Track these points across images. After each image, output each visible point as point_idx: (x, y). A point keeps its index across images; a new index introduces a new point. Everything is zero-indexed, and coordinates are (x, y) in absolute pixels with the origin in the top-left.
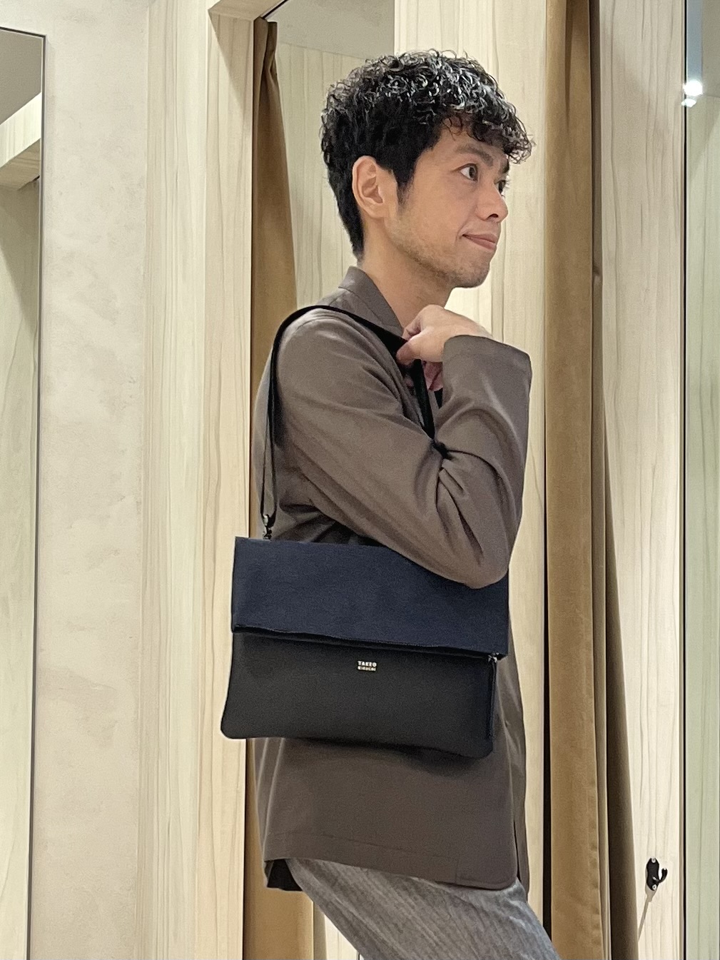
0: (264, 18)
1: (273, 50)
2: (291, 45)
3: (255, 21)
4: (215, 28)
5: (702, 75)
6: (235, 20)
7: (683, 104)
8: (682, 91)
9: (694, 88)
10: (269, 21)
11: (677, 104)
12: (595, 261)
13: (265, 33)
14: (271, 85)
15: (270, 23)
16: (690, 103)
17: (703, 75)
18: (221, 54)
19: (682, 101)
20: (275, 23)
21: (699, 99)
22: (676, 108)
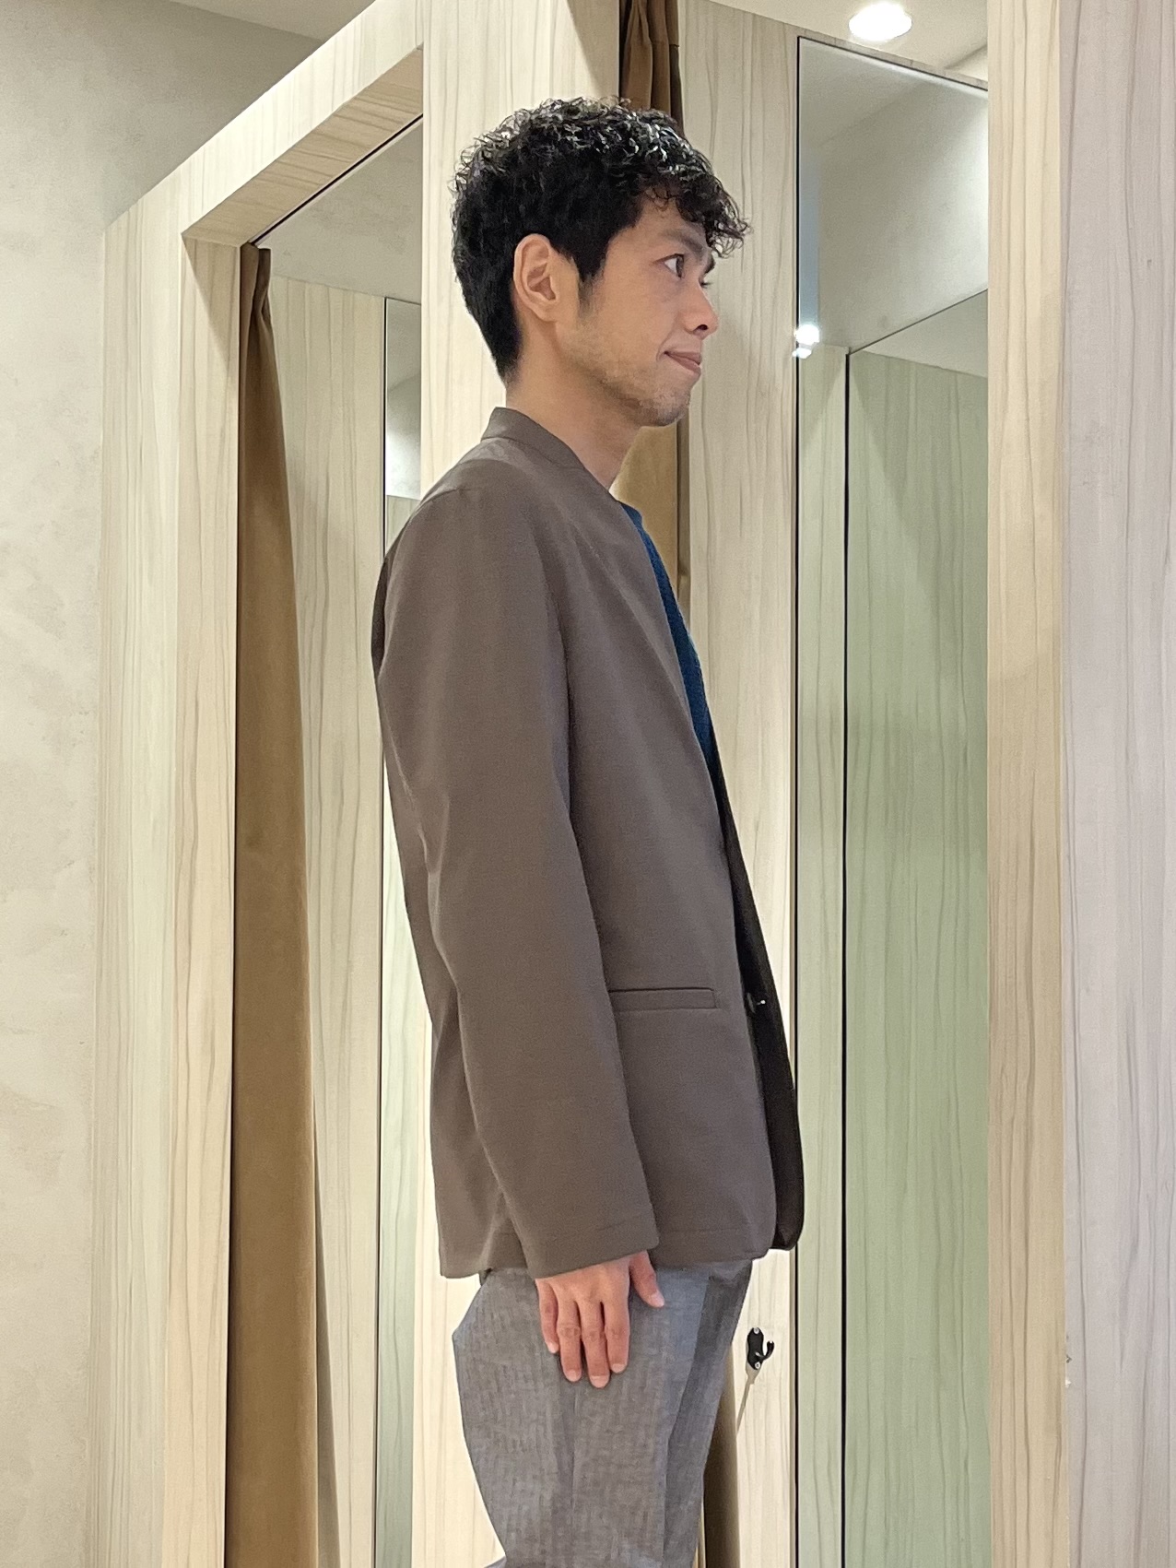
0: (253, 244)
1: (266, 284)
2: (289, 278)
3: (241, 248)
4: (190, 256)
5: (819, 321)
6: (216, 245)
7: (794, 354)
8: (793, 338)
9: (809, 334)
10: (260, 247)
11: (788, 353)
12: (681, 556)
13: (255, 264)
14: (262, 329)
15: (260, 250)
16: (803, 353)
17: (821, 320)
18: (198, 290)
19: (793, 351)
20: (268, 250)
21: (815, 349)
22: (786, 360)
